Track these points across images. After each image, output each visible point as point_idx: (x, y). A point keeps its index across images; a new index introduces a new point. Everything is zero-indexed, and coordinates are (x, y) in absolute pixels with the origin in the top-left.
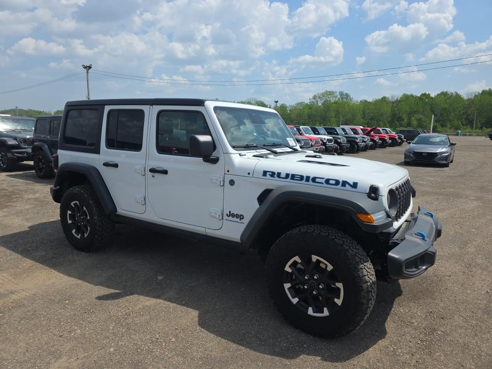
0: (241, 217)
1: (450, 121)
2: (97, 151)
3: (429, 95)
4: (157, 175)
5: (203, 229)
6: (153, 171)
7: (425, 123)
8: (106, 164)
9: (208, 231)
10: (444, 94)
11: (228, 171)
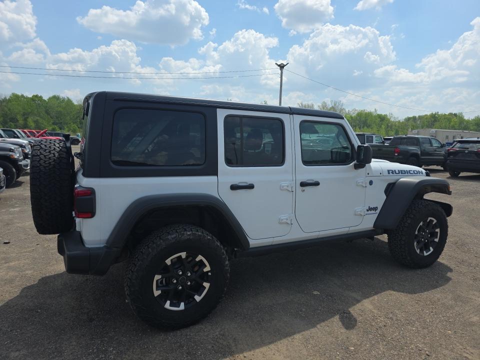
0: (375, 209)
1: (67, 124)
2: (214, 172)
3: (41, 97)
4: (307, 188)
5: (347, 229)
6: (303, 184)
7: (42, 125)
8: (234, 187)
9: (351, 229)
10: (56, 98)
11: (368, 174)
